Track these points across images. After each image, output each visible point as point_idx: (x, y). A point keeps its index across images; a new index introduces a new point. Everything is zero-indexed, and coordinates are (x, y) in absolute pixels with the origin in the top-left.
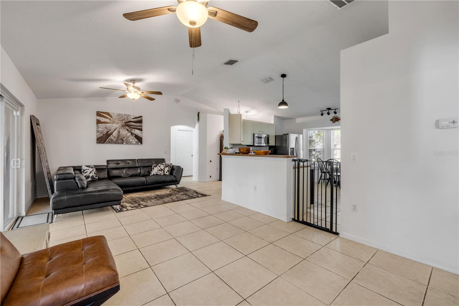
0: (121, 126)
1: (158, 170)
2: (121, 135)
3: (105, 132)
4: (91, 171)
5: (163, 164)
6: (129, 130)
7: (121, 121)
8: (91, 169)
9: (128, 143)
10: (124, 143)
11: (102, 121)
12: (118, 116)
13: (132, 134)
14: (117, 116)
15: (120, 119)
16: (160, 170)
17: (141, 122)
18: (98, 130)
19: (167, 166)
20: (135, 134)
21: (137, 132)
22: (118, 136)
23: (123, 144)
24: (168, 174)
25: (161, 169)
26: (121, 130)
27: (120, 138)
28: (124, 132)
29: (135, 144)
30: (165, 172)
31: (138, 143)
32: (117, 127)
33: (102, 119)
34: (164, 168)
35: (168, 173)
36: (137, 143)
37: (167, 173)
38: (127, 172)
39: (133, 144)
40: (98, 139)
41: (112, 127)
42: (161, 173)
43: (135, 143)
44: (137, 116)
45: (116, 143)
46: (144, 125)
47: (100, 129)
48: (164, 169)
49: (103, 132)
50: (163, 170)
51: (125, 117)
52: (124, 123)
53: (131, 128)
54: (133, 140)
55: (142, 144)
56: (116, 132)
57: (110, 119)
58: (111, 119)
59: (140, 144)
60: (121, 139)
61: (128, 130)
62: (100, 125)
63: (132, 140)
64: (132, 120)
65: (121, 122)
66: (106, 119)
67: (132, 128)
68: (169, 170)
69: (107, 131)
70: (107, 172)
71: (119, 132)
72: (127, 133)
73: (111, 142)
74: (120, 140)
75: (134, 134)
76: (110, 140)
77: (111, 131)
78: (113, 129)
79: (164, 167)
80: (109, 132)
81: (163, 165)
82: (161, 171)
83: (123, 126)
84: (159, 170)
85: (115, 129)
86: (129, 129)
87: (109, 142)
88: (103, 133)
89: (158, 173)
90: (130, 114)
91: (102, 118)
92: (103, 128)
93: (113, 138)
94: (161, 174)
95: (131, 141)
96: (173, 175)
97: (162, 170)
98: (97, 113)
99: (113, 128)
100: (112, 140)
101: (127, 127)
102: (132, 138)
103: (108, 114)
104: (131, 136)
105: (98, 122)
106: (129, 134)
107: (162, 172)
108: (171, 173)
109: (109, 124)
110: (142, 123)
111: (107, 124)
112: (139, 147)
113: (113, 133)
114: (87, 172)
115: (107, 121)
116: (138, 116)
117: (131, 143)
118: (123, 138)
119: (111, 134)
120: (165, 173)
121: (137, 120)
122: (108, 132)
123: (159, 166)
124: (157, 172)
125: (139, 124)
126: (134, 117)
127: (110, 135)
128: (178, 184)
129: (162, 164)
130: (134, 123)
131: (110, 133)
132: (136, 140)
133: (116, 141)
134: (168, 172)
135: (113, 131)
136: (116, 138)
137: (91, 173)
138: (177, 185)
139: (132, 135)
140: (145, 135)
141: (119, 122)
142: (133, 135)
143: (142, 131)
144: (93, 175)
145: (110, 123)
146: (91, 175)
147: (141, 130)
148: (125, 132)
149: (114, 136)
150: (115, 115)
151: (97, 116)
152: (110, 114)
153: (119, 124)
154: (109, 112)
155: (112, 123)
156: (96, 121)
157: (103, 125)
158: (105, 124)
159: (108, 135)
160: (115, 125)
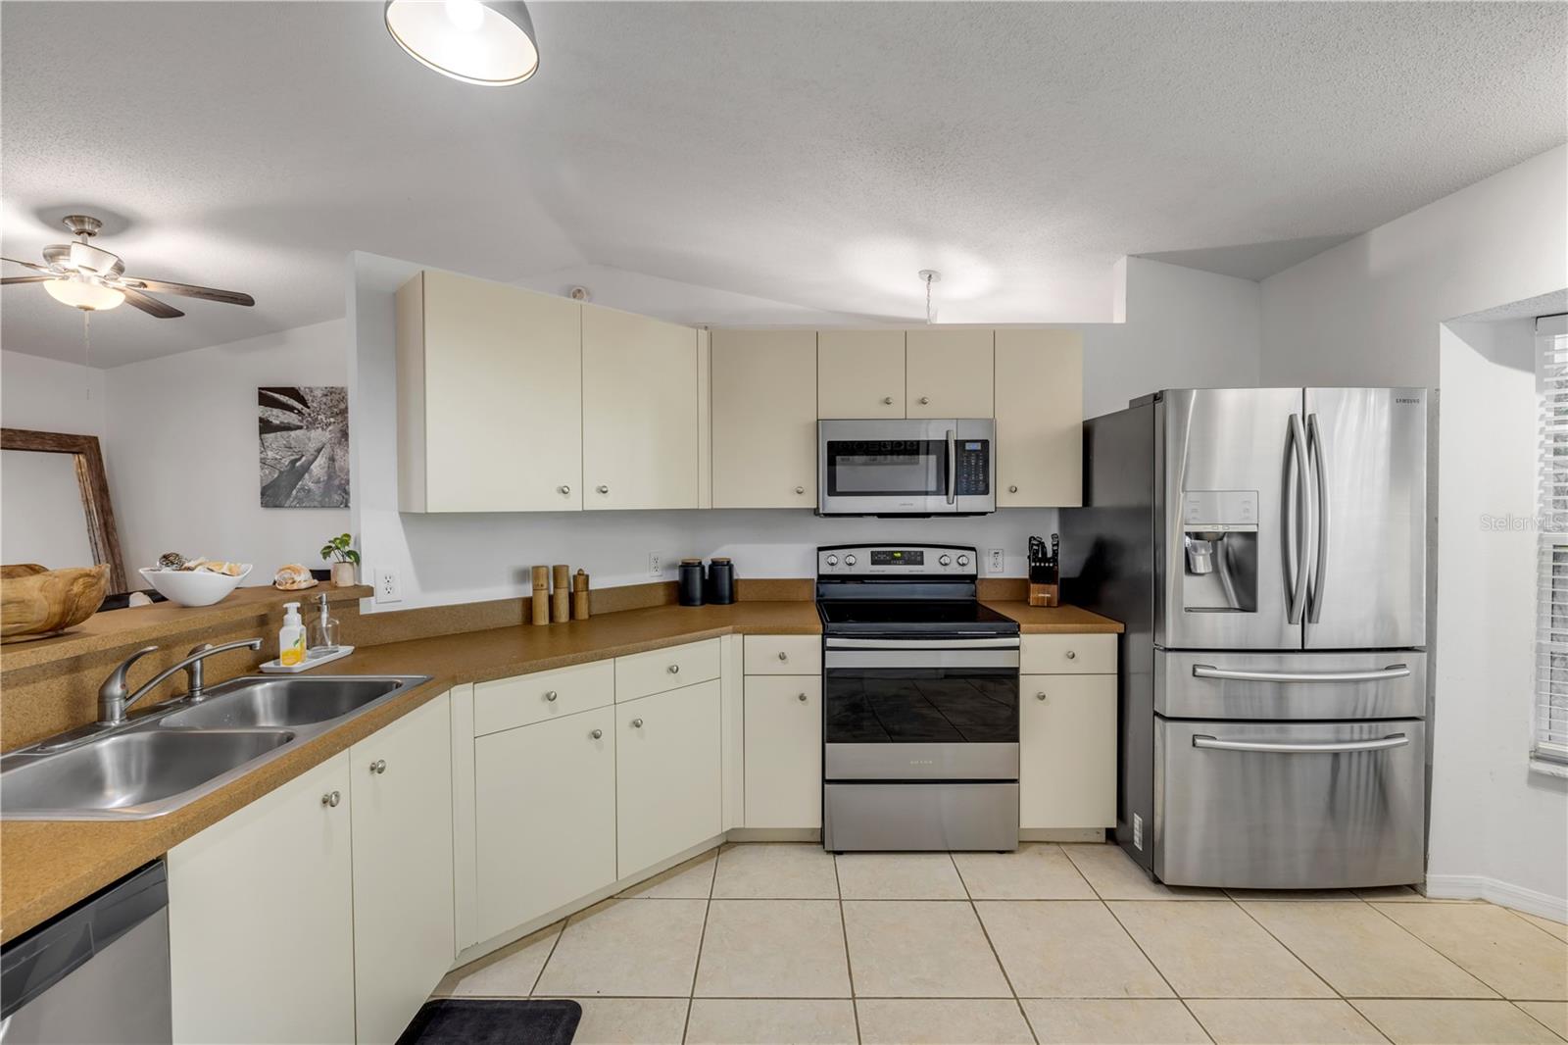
0: (339, 435)
3: (286, 461)
7: (337, 414)
11: (276, 422)
14: (324, 400)
18: (262, 456)
22: (330, 478)
26: (339, 452)
27: (337, 482)
32: (324, 440)
33: (277, 416)
40: (263, 494)
41: (307, 441)
45: (323, 503)
47: (270, 454)
49: (280, 463)
56: (321, 461)
57: (300, 413)
58: (305, 410)
60: (339, 486)
62: (270, 437)
65: (340, 417)
66: (288, 413)
69: (293, 458)
71: (332, 459)
73: (306, 501)
74: (338, 494)
76: (301, 496)
77: (304, 459)
78: (312, 451)
80: (298, 464)
85: (319, 451)
87: (301, 504)
88: (278, 466)
91: (276, 411)
92: (278, 449)
93: (312, 486)
98: (260, 394)
99: (312, 446)
100: (309, 491)
103: (293, 393)
105: (266, 427)
109: (298, 432)
111: (293, 434)
113: (312, 467)
115: (291, 421)
119: (306, 468)
122: (294, 462)
127: (300, 477)
131: (301, 466)
133: (324, 495)
135: (311, 458)
136: (321, 485)
141: (332, 420)
145: (301, 428)
149: (315, 478)
150: (319, 393)
151: (260, 404)
152: (302, 393)
153: (330, 428)
154: (296, 387)
155: (308, 428)
156: (256, 425)
157: (280, 439)
158: (285, 433)
159: (295, 473)
160: (318, 436)
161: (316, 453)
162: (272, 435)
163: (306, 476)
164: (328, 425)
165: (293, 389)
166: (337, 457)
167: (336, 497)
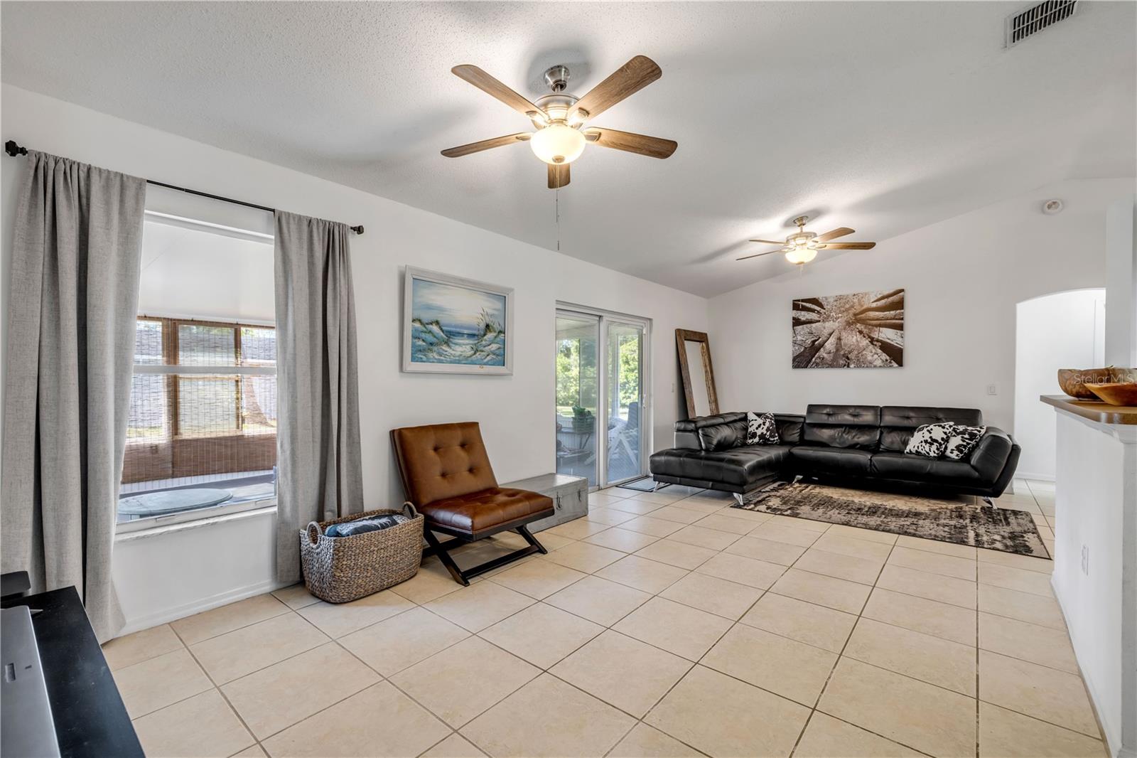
0: (844, 324)
1: (923, 439)
2: (845, 345)
3: (809, 342)
4: (760, 424)
5: (943, 424)
6: (865, 331)
7: (843, 311)
8: (760, 421)
9: (862, 364)
10: (852, 366)
11: (803, 319)
12: (836, 301)
13: (872, 340)
14: (835, 303)
15: (842, 309)
16: (929, 440)
17: (900, 305)
18: (794, 339)
19: (959, 433)
20: (881, 341)
21: (888, 335)
22: (837, 350)
23: (848, 367)
24: (954, 456)
25: (931, 437)
26: (844, 335)
27: (842, 353)
28: (853, 339)
29: (880, 367)
30: (946, 448)
31: (890, 362)
32: (834, 328)
33: (804, 316)
34: (945, 436)
35: (957, 455)
36: (886, 365)
37: (952, 453)
38: (844, 435)
39: (875, 366)
40: (794, 360)
41: (822, 329)
42: (928, 451)
43: (882, 365)
44: (886, 293)
45: (832, 365)
46: (911, 313)
47: (799, 338)
48: (943, 439)
49: (805, 342)
50: (940, 444)
51: (856, 300)
52: (851, 315)
53: (870, 325)
54: (876, 356)
55: (900, 364)
56: (832, 340)
57: (818, 312)
58: (822, 311)
59: (896, 365)
60: (844, 355)
61: (861, 332)
62: (799, 328)
63: (873, 356)
64: (874, 305)
65: (845, 314)
66: (811, 313)
67: (873, 326)
68: (965, 447)
69: (813, 339)
70: (799, 431)
71: (839, 339)
72: (859, 339)
73: (823, 364)
74: (843, 359)
75: (878, 341)
76: (818, 361)
77: (821, 339)
78: (826, 335)
79: (945, 433)
80: (816, 343)
81: (944, 428)
82: (931, 444)
83: (849, 324)
84: (926, 442)
85: (830, 335)
86: (863, 330)
87: (817, 365)
88: (804, 344)
89: (920, 448)
90: (867, 291)
91: (803, 313)
92: (804, 334)
93: (825, 355)
94: (928, 453)
95: (869, 358)
96: (969, 462)
97: (936, 441)
98: (794, 303)
99: (826, 332)
100: (823, 358)
101: (858, 325)
102: (874, 351)
103: (814, 301)
104: (871, 347)
105: (797, 322)
106: (865, 342)
107: (934, 447)
108: (966, 459)
109: (817, 323)
110: (903, 309)
111: (814, 325)
112: (894, 373)
113: (826, 344)
114: (752, 425)
115: (813, 318)
116: (891, 291)
117: (870, 365)
118: (850, 352)
119: (822, 345)
120: (948, 453)
121: (888, 303)
122: (814, 342)
123: (929, 428)
124: (918, 447)
125: (892, 312)
126: (879, 296)
127: (818, 350)
128: (997, 494)
129: (939, 426)
130: (877, 313)
131: (819, 344)
132: (885, 356)
133: (834, 360)
134: (956, 452)
135: (825, 339)
136: (832, 355)
137: (760, 429)
138: (992, 499)
139: (873, 344)
140: (910, 341)
141: (840, 315)
142: (875, 343)
143: (902, 330)
144: (762, 433)
145: (819, 321)
146: (759, 432)
147: (900, 327)
148: (855, 337)
149: (828, 351)
150: (831, 300)
151: (793, 309)
152: (820, 301)
153: (839, 320)
154: (817, 298)
155: (823, 321)
156: (791, 321)
157: (805, 328)
158: (809, 325)
159: (815, 348)
160: (830, 325)
161: (828, 336)
162: (801, 327)
163: (822, 349)
164: (837, 318)
165: (815, 299)
166: (842, 338)
167: (842, 362)
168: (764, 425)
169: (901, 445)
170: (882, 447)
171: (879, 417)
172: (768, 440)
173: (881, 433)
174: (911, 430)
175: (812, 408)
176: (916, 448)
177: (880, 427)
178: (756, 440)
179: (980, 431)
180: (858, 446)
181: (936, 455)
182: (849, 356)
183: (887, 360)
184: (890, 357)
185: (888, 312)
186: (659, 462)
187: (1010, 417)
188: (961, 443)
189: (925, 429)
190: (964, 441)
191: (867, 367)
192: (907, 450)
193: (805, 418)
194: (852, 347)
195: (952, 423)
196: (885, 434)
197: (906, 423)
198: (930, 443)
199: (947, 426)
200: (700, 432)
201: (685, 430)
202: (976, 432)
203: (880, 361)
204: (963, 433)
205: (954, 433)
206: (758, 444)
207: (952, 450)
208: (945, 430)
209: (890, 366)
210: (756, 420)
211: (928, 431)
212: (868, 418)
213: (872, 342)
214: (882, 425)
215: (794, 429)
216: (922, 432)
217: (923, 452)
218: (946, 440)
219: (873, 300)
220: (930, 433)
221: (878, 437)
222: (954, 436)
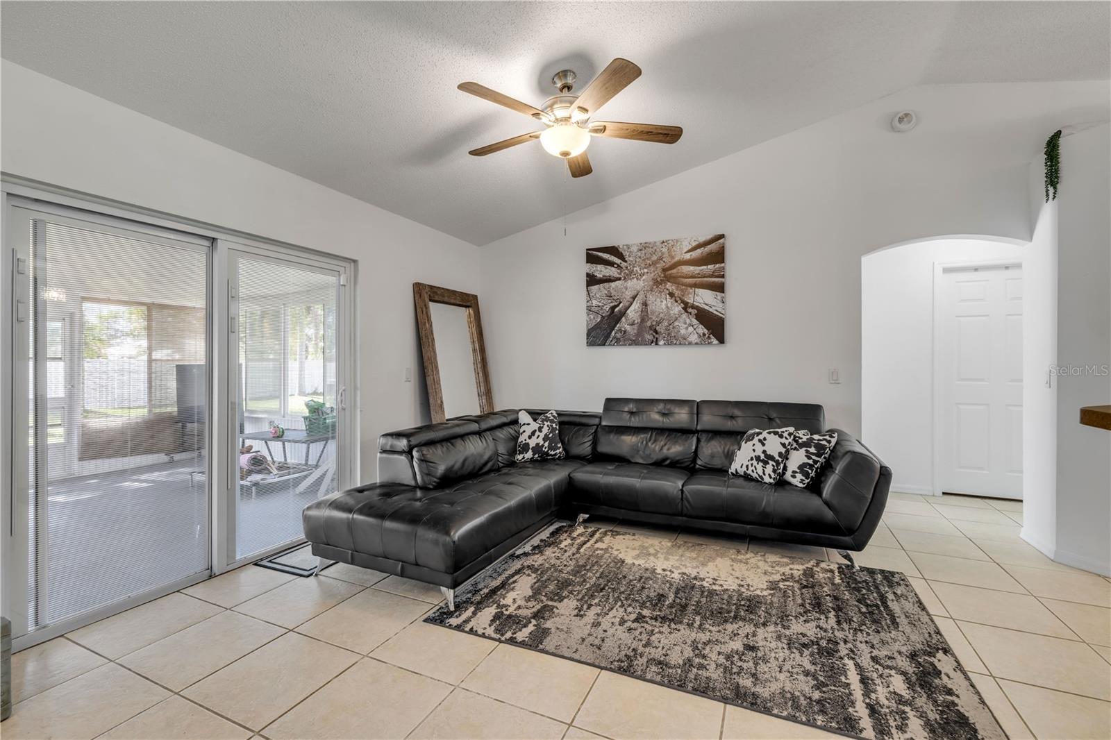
0: (651, 283)
1: (753, 455)
2: (653, 313)
3: (607, 308)
4: (536, 430)
5: (779, 430)
6: (677, 293)
7: (650, 265)
8: (535, 426)
9: (674, 340)
10: (661, 343)
11: (599, 276)
12: (641, 250)
13: (686, 307)
14: (639, 254)
15: (649, 262)
16: (762, 457)
17: (719, 256)
18: (589, 304)
19: (802, 445)
20: (697, 308)
21: (705, 298)
22: (643, 320)
23: (657, 344)
24: (797, 481)
25: (764, 452)
26: (651, 298)
27: (649, 324)
28: (662, 305)
29: (696, 344)
30: (785, 468)
31: (709, 338)
32: (638, 288)
33: (601, 271)
34: (783, 450)
35: (802, 481)
36: (703, 341)
37: (794, 477)
38: (650, 444)
39: (690, 344)
40: (588, 335)
41: (624, 290)
42: (761, 474)
43: (698, 341)
44: (702, 239)
45: (636, 342)
46: (734, 268)
47: (595, 302)
48: (780, 454)
49: (602, 309)
50: (778, 463)
51: (664, 250)
52: (659, 271)
53: (682, 285)
54: (691, 329)
55: (721, 340)
56: (636, 306)
57: (619, 267)
58: (623, 265)
59: (716, 342)
60: (651, 328)
61: (672, 295)
62: (594, 288)
64: (688, 256)
65: (652, 269)
66: (609, 267)
67: (686, 286)
68: (811, 466)
69: (612, 305)
70: (591, 437)
71: (645, 304)
72: (669, 305)
73: (627, 340)
74: (649, 333)
75: (693, 307)
76: (619, 335)
77: (621, 305)
78: (628, 298)
79: (783, 445)
80: (617, 309)
81: (781, 436)
82: (766, 463)
83: (657, 283)
84: (758, 458)
85: (634, 298)
86: (675, 291)
87: (618, 342)
88: (601, 312)
90: (679, 237)
91: (599, 267)
92: (601, 298)
93: (628, 328)
94: (761, 477)
95: (683, 332)
96: (820, 494)
97: (771, 458)
98: (587, 254)
99: (628, 294)
100: (625, 332)
101: (669, 285)
102: (688, 321)
103: (613, 250)
104: (685, 316)
105: (592, 280)
106: (677, 309)
107: (769, 469)
108: (815, 487)
109: (617, 282)
110: (723, 262)
111: (613, 284)
112: (712, 353)
113: (628, 311)
114: (524, 431)
115: (611, 274)
116: (709, 237)
117: (681, 341)
118: (659, 323)
119: (623, 314)
120: (788, 476)
121: (705, 254)
122: (613, 308)
123: (761, 437)
124: (747, 466)
125: (711, 266)
126: (694, 244)
127: (618, 320)
128: (859, 547)
129: (776, 433)
130: (692, 268)
131: (620, 311)
132: (702, 329)
133: (639, 334)
134: (799, 476)
135: (627, 304)
136: (635, 327)
137: (534, 438)
138: (853, 554)
139: (687, 312)
141: (646, 270)
142: (690, 310)
143: (723, 292)
144: (538, 444)
145: (620, 279)
146: (532, 443)
147: (720, 288)
148: (665, 302)
149: (631, 321)
150: (634, 249)
151: (587, 263)
152: (620, 250)
153: (644, 277)
154: (617, 246)
155: (625, 278)
156: (584, 279)
157: (602, 289)
158: (606, 285)
159: (614, 317)
160: (633, 285)
161: (631, 300)
162: (597, 287)
163: (623, 318)
164: (642, 275)
165: (613, 247)
166: (649, 302)
167: (648, 337)
168: (540, 431)
169: (724, 459)
170: (699, 462)
171: (695, 416)
172: (547, 454)
173: (698, 441)
174: (737, 436)
175: (611, 403)
176: (744, 468)
177: (697, 432)
178: (529, 455)
179: (829, 442)
180: (668, 462)
181: (772, 481)
182: (657, 328)
183: (704, 335)
184: (708, 330)
185: (705, 267)
186: (317, 518)
187: (855, 414)
188: (806, 460)
189: (756, 439)
190: (809, 458)
191: (680, 344)
192: (732, 470)
193: (600, 418)
194: (661, 315)
195: (791, 429)
196: (702, 443)
197: (729, 425)
198: (763, 461)
199: (786, 434)
200: (415, 453)
201: (392, 452)
202: (824, 443)
203: (696, 336)
204: (807, 444)
205: (795, 445)
206: (532, 460)
207: (794, 472)
208: (783, 440)
209: (709, 343)
210: (528, 424)
211: (760, 441)
212: (682, 417)
213: (685, 309)
214: (699, 428)
215: (584, 436)
216: (751, 443)
217: (754, 475)
218: (785, 456)
219: (686, 250)
220: (764, 445)
221: (694, 447)
222: (795, 449)
